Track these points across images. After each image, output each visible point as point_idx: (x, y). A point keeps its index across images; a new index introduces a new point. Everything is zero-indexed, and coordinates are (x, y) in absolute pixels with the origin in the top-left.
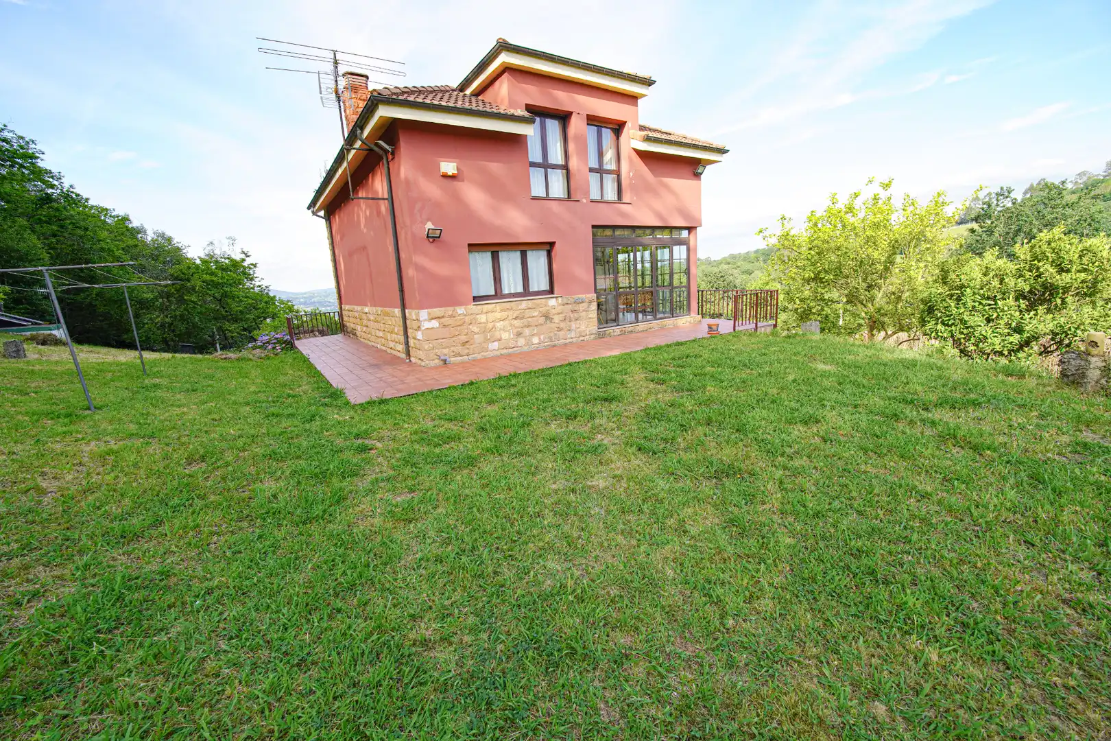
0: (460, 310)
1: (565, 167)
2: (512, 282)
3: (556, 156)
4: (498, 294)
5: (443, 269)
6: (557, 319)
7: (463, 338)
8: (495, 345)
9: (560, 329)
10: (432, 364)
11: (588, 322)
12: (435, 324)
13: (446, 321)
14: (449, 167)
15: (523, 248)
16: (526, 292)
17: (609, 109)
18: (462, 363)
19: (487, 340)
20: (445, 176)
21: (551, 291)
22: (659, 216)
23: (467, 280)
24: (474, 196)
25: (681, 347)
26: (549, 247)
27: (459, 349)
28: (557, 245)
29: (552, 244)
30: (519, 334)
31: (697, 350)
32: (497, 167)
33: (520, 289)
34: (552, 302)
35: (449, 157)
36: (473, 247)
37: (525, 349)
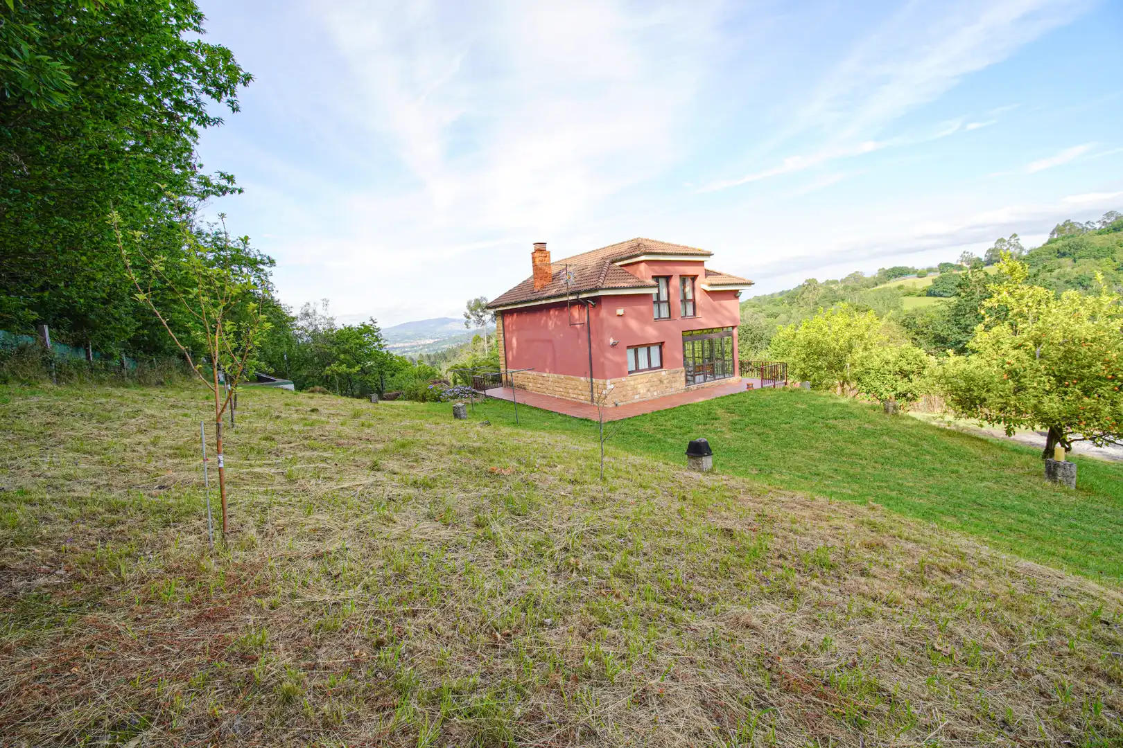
0: (623, 379)
1: (668, 301)
2: (643, 364)
3: (664, 297)
4: (637, 370)
5: (618, 359)
6: (665, 382)
7: (624, 393)
8: (637, 397)
9: (667, 387)
10: (610, 406)
11: (680, 384)
12: (612, 386)
13: (618, 385)
14: (620, 311)
15: (648, 346)
16: (650, 368)
17: (690, 270)
18: (624, 405)
19: (634, 394)
20: (619, 316)
21: (662, 367)
22: (719, 322)
23: (626, 363)
24: (634, 324)
25: (735, 397)
26: (661, 345)
27: (622, 399)
28: (665, 344)
29: (663, 343)
30: (648, 390)
31: (742, 398)
32: (643, 308)
33: (647, 367)
34: (663, 373)
35: (621, 306)
36: (629, 347)
37: (651, 398)
